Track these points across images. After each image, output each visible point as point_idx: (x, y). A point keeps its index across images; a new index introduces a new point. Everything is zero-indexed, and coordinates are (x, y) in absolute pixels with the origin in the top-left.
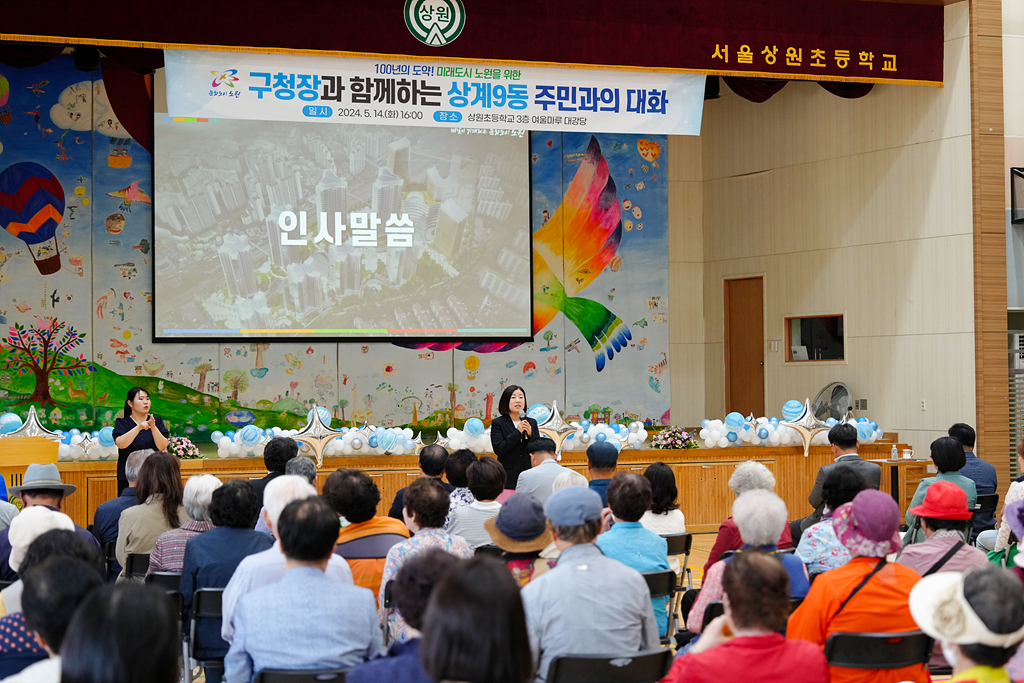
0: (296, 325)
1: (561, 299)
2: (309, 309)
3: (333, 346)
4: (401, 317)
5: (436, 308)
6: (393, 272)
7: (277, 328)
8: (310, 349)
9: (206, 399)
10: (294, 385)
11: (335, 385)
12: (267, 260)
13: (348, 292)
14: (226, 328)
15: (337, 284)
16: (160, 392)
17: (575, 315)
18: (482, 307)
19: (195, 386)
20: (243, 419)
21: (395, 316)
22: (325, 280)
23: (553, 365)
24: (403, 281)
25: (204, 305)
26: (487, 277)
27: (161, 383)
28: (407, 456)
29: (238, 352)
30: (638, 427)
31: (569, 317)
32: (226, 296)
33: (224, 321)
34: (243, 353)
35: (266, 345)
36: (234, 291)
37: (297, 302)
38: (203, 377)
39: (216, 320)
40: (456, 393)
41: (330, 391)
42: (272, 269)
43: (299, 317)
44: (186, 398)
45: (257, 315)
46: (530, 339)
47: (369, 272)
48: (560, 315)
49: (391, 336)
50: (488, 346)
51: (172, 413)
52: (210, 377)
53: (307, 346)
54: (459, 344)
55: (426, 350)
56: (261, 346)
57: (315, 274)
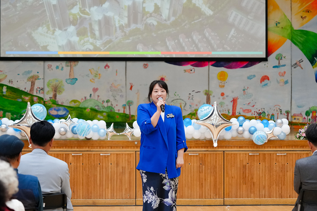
0: (96, 49)
1: (289, 31)
2: (106, 38)
3: (123, 63)
4: (170, 44)
5: (196, 37)
6: (165, 13)
7: (83, 51)
8: (107, 65)
9: (35, 98)
10: (95, 90)
11: (124, 90)
12: (76, 5)
13: (133, 26)
14: (48, 51)
15: (125, 21)
16: (4, 94)
17: (300, 42)
18: (230, 36)
19: (28, 90)
20: (61, 113)
21: (166, 43)
22: (117, 18)
23: (282, 78)
24: (173, 19)
25: (33, 35)
26: (233, 15)
27: (5, 88)
28: (103, 141)
29: (57, 67)
30: (282, 123)
31: (295, 44)
32: (48, 28)
33: (47, 46)
34: (60, 68)
35: (76, 63)
36: (54, 26)
37: (97, 33)
38: (33, 84)
39: (42, 45)
40: (211, 97)
41: (120, 94)
42: (80, 10)
43: (98, 43)
44: (21, 98)
45: (69, 42)
46: (265, 60)
47: (148, 12)
48: (288, 42)
49: (163, 56)
50: (234, 64)
51: (12, 108)
52: (38, 84)
53: (105, 63)
54: (213, 62)
55: (189, 67)
56: (73, 63)
57: (110, 14)
